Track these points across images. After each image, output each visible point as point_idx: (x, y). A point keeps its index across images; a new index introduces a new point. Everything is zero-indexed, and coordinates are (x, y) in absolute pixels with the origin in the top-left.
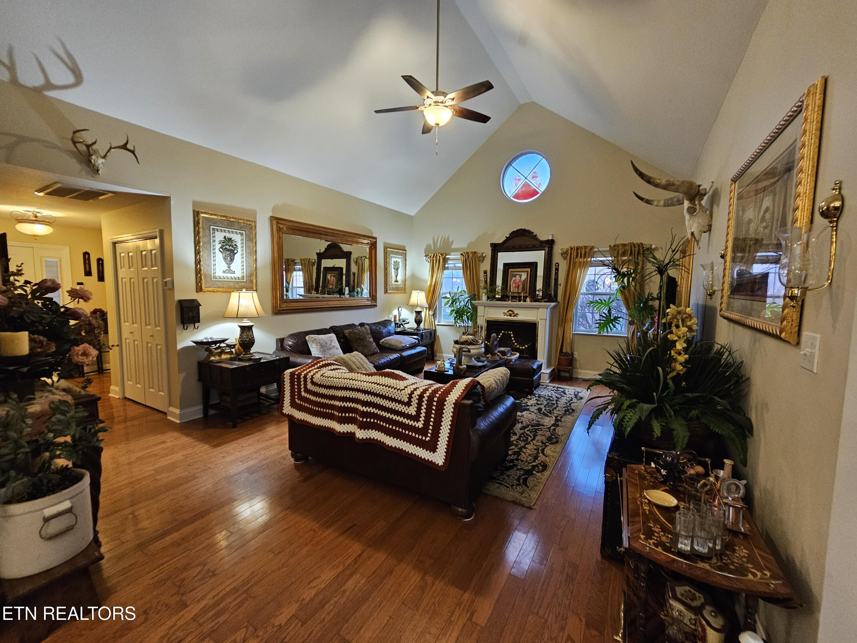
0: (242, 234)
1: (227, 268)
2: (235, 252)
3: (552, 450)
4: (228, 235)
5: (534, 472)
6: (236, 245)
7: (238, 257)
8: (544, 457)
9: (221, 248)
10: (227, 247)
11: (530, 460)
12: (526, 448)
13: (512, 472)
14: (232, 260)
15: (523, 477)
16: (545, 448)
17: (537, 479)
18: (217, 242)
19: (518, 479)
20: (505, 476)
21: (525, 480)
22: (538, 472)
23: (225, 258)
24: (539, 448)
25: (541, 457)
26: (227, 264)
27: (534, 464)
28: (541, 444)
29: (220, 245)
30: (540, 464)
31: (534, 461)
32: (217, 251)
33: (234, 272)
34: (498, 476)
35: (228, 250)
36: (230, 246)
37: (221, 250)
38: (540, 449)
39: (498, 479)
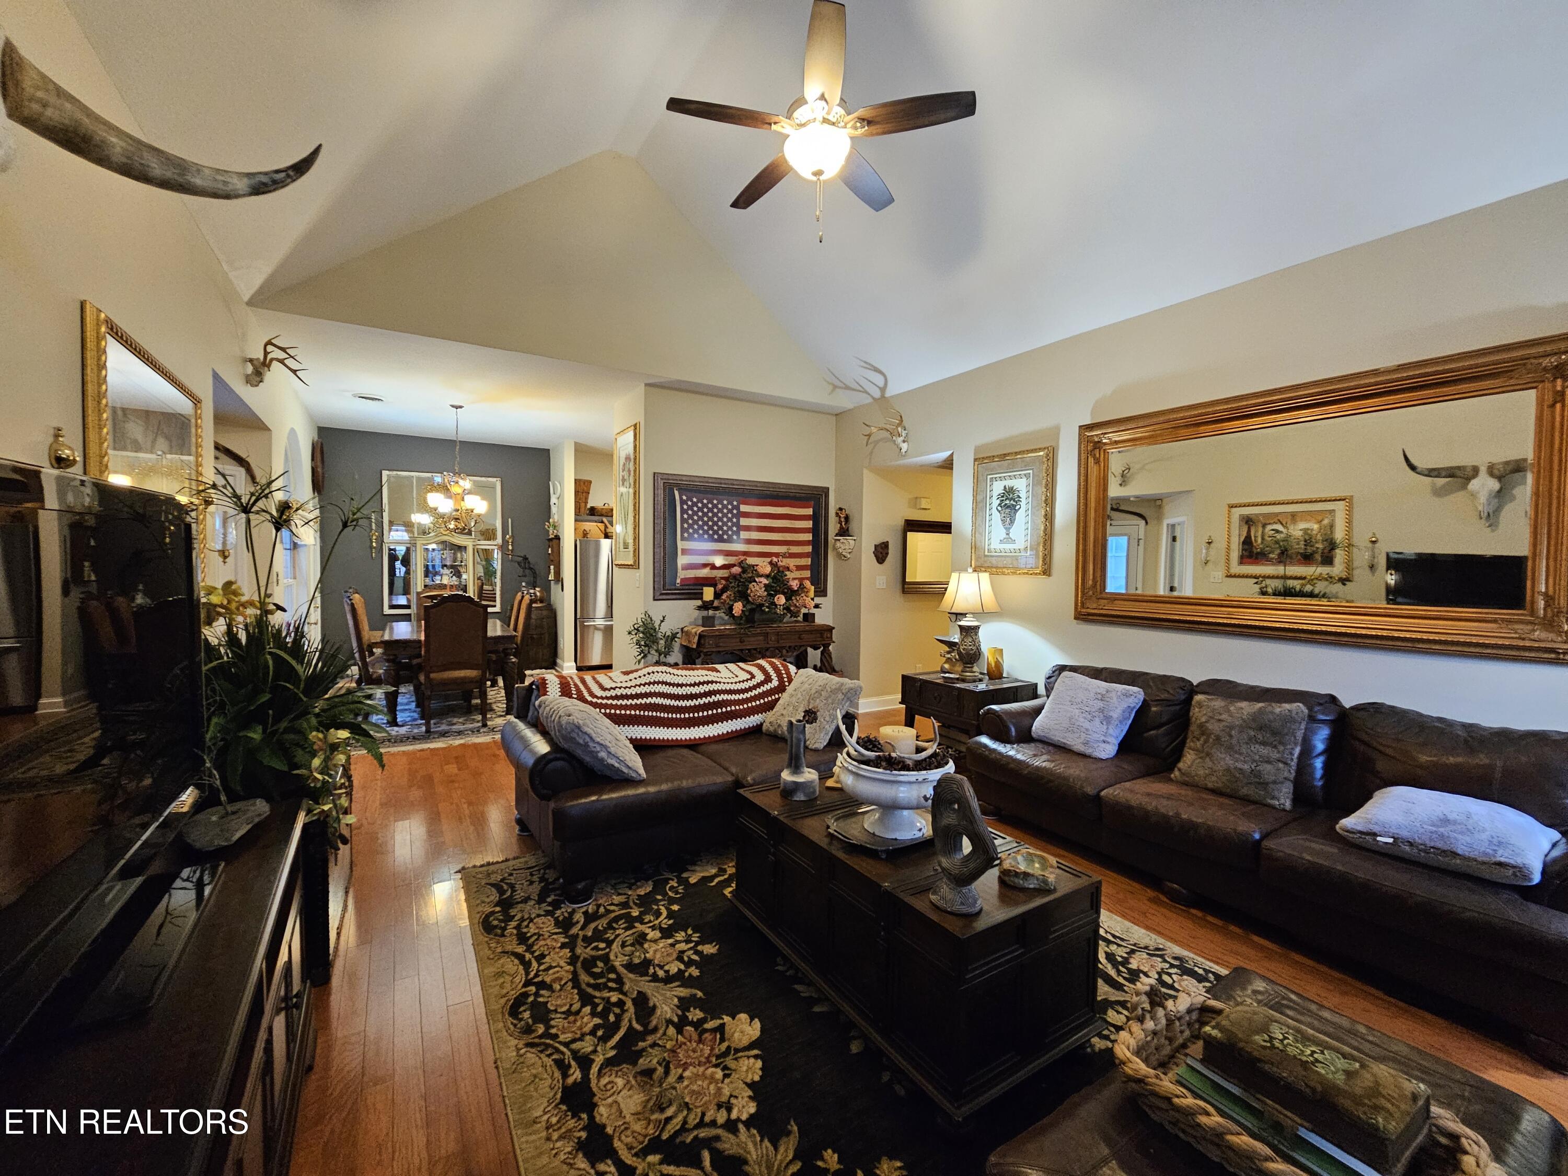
0: (1026, 476)
1: (1005, 536)
2: (1018, 507)
3: (509, 978)
4: (1009, 483)
5: (498, 909)
6: (1019, 497)
7: (1021, 516)
8: (509, 948)
9: (1000, 505)
10: (1007, 502)
11: (527, 926)
12: (563, 946)
13: (535, 889)
14: (1012, 522)
15: (509, 893)
16: (527, 974)
17: (483, 902)
18: (995, 498)
19: (512, 886)
20: (535, 878)
21: (501, 892)
22: (493, 913)
23: (1003, 521)
24: (540, 964)
25: (512, 945)
26: (1006, 528)
27: (513, 924)
28: (548, 980)
29: (998, 502)
30: (504, 929)
31: (518, 927)
32: (994, 511)
33: (1014, 541)
34: (545, 873)
35: (1008, 507)
36: (1011, 499)
37: (999, 508)
38: (535, 964)
39: (539, 870)
